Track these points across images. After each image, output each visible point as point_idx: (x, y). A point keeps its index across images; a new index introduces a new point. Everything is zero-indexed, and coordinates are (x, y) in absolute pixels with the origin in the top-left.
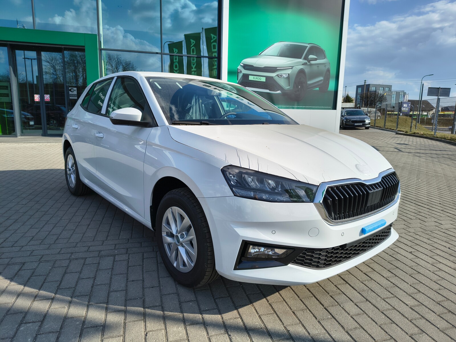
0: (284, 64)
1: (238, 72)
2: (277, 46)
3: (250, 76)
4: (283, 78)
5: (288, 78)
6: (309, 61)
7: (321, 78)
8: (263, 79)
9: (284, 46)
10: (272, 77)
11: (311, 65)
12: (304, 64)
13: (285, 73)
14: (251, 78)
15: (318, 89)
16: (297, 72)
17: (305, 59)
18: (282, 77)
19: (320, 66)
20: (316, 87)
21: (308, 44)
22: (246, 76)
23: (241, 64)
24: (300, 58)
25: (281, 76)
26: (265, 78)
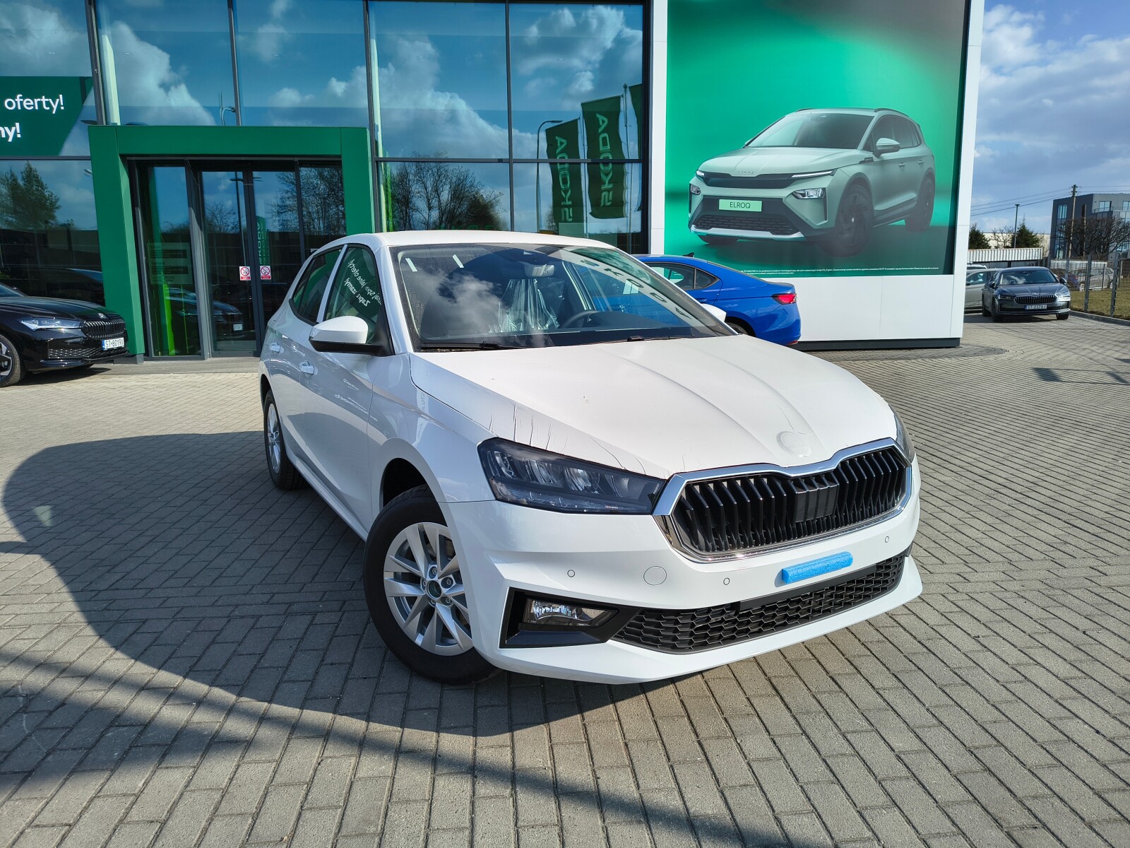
0: (812, 163)
1: (691, 193)
2: (793, 122)
3: (721, 201)
4: (808, 201)
5: (823, 199)
6: (878, 154)
7: (912, 195)
8: (756, 207)
9: (812, 120)
10: (780, 200)
11: (883, 162)
12: (866, 161)
13: (813, 188)
14: (724, 205)
15: (902, 222)
16: (845, 183)
17: (866, 148)
18: (806, 197)
19: (906, 164)
20: (898, 217)
21: (875, 111)
22: (711, 202)
23: (698, 173)
24: (855, 147)
25: (803, 195)
26: (760, 203)
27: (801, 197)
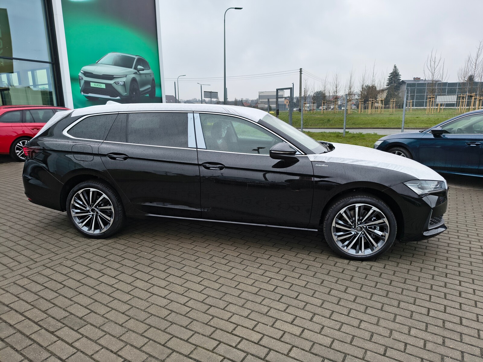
0: (119, 72)
1: (80, 79)
3: (91, 83)
5: (124, 85)
6: (138, 71)
8: (103, 86)
9: (118, 56)
10: (111, 84)
11: (140, 74)
12: (135, 73)
13: (121, 81)
16: (130, 80)
17: (135, 68)
18: (119, 84)
19: (146, 76)
20: (146, 93)
21: (136, 56)
22: (87, 83)
23: (81, 71)
26: (104, 85)
27: (117, 84)
